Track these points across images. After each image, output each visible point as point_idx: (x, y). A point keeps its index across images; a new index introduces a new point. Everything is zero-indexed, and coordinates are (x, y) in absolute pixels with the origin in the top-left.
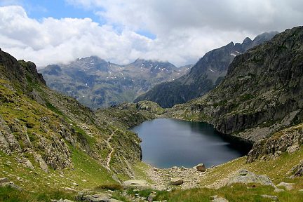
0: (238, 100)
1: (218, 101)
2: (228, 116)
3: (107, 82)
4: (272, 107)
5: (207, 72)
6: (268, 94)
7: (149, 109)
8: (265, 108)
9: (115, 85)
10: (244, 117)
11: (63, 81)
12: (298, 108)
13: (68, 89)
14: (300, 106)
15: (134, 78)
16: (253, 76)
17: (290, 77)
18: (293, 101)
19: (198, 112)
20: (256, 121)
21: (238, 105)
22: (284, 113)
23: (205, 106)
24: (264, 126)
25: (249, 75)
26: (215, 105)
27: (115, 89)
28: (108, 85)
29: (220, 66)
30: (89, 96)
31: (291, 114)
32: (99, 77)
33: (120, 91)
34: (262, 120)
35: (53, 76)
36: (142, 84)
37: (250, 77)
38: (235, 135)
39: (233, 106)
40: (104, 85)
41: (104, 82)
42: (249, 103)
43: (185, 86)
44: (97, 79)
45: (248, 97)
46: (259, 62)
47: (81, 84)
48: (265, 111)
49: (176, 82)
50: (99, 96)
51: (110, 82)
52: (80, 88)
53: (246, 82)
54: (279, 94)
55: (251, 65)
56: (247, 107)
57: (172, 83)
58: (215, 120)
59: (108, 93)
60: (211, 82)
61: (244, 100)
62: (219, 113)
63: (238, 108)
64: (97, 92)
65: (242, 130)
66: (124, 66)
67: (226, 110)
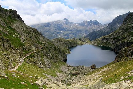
0: (126, 35)
1: (116, 36)
2: (119, 43)
3: (70, 31)
5: (116, 26)
7: (85, 41)
9: (74, 32)
11: (52, 30)
13: (53, 33)
15: (82, 29)
23: (109, 39)
26: (114, 38)
27: (73, 34)
30: (62, 37)
32: (67, 28)
33: (76, 35)
35: (47, 27)
36: (86, 32)
40: (69, 32)
41: (69, 30)
47: (59, 31)
49: (101, 31)
50: (66, 37)
52: (58, 33)
56: (131, 38)
58: (113, 45)
59: (70, 36)
61: (130, 35)
63: (126, 39)
64: (66, 35)
66: (78, 24)
67: (119, 40)
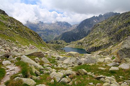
0: (94, 41)
1: (87, 41)
4: (105, 44)
5: (84, 28)
6: (104, 40)
7: (61, 43)
8: (102, 45)
9: (46, 32)
10: (95, 47)
12: (112, 45)
15: (53, 29)
16: (100, 32)
17: (111, 34)
19: (80, 45)
20: (99, 49)
24: (102, 50)
26: (86, 43)
27: (45, 34)
28: (42, 32)
29: (89, 26)
31: (110, 47)
34: (101, 48)
36: (57, 32)
37: (99, 33)
39: (92, 44)
40: (40, 32)
42: (97, 43)
43: (75, 34)
44: (38, 29)
45: (97, 40)
46: (102, 28)
49: (71, 32)
51: (43, 31)
53: (97, 35)
54: (107, 40)
55: (99, 29)
56: (97, 44)
57: (69, 32)
58: (86, 48)
60: (85, 32)
62: (87, 46)
63: (94, 44)
65: (95, 52)
66: (49, 24)
67: (90, 45)
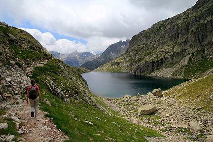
4: (171, 55)
5: (110, 55)
8: (166, 56)
10: (153, 63)
12: (189, 54)
14: (190, 52)
17: (178, 37)
18: (185, 50)
19: (116, 66)
20: (161, 64)
21: (144, 58)
22: (180, 57)
23: (120, 62)
24: (168, 67)
25: (143, 44)
26: (126, 62)
29: (116, 52)
31: (185, 58)
34: (166, 63)
38: (148, 75)
39: (140, 59)
42: (152, 56)
46: (148, 37)
48: (167, 58)
53: (143, 48)
54: (173, 47)
55: (144, 39)
56: (152, 58)
58: (128, 69)
61: (147, 55)
62: (131, 65)
63: (145, 60)
65: (153, 71)
